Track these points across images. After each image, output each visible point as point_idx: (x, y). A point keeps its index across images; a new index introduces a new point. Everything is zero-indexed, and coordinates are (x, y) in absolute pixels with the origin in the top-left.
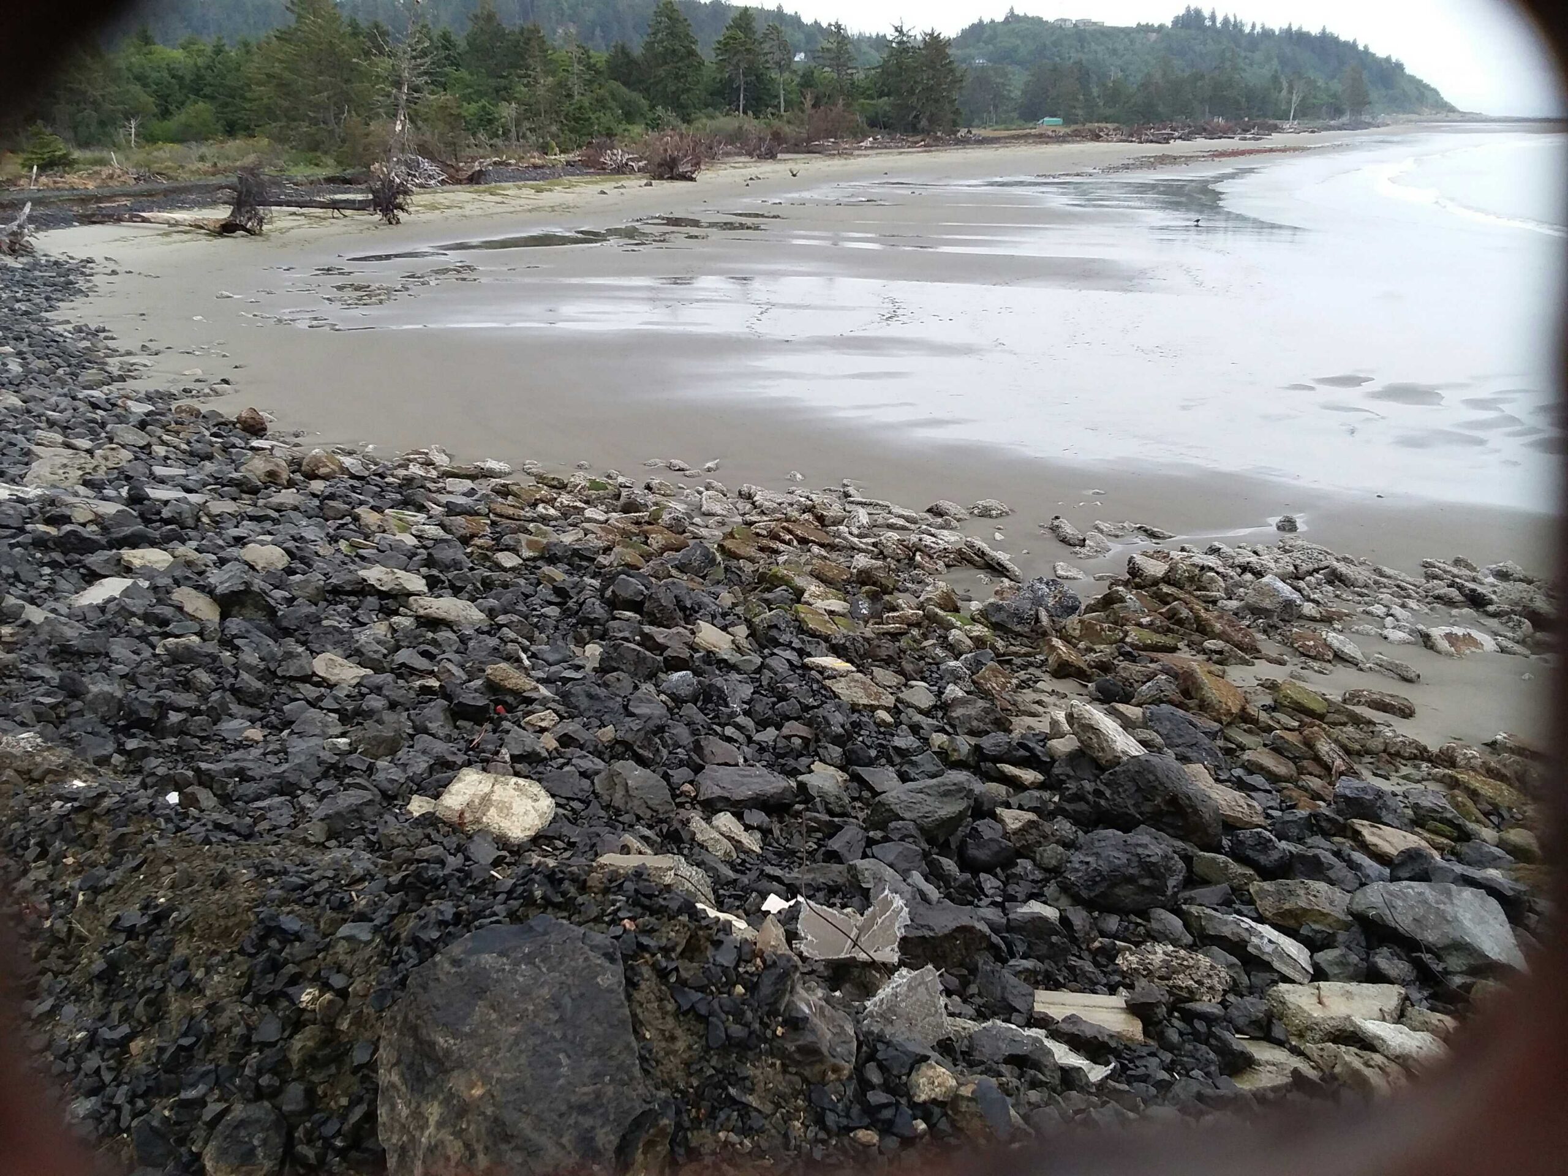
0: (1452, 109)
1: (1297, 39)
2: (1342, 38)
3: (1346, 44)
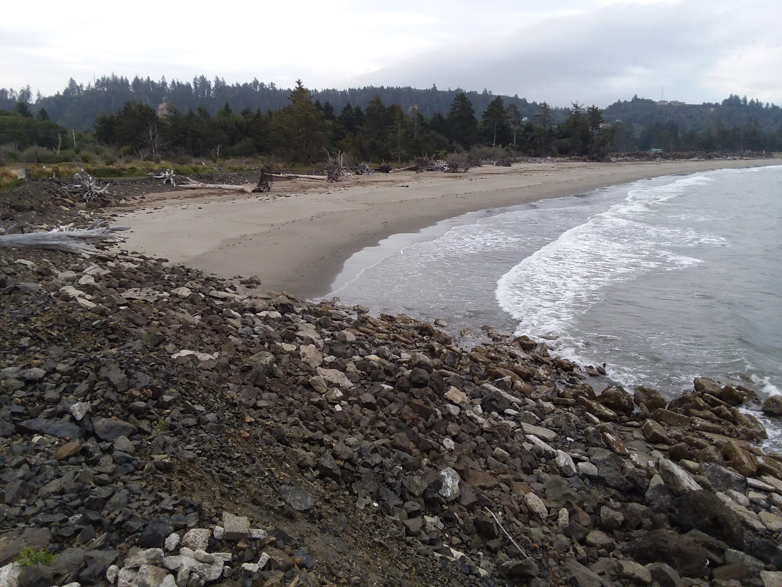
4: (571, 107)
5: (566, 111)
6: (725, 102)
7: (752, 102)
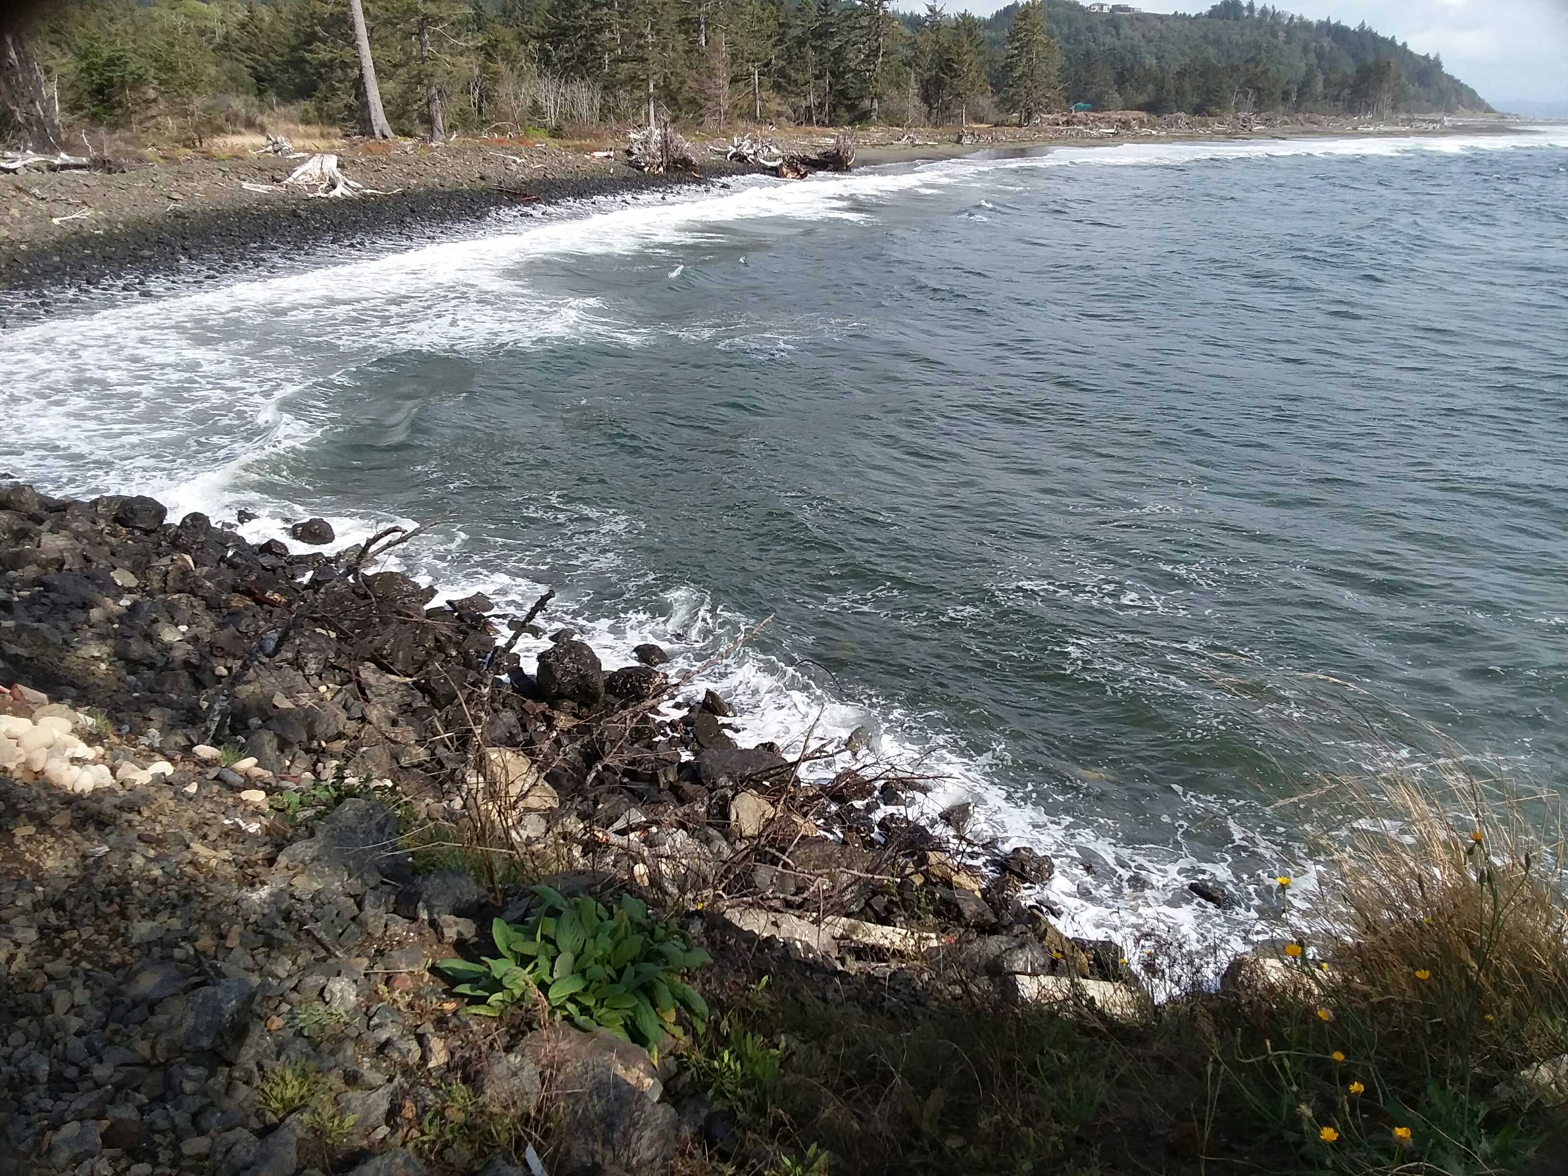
0: (1489, 110)
1: (1337, 32)
2: (1381, 34)
3: (1383, 40)
4: (923, 12)
5: (914, 22)
6: (1214, 12)
7: (1264, 11)
